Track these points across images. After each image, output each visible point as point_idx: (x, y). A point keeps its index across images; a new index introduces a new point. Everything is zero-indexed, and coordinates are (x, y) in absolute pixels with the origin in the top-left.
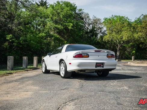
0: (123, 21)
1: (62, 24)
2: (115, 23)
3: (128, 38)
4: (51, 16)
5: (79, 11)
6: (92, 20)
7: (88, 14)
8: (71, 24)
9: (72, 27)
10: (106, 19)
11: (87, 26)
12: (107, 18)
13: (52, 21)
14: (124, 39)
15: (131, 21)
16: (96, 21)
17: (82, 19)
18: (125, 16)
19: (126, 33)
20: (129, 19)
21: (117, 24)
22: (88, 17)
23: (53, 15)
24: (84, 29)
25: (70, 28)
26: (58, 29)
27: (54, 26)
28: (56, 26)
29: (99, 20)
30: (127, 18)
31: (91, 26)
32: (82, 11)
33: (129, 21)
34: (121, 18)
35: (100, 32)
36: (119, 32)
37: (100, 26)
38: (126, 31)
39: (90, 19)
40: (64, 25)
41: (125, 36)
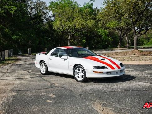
0: (72, 5)
3: (81, 26)
6: (35, 4)
8: (15, 8)
9: (16, 11)
10: (52, 3)
12: (54, 2)
14: (77, 26)
15: (80, 6)
18: (73, 1)
19: (79, 21)
20: (77, 4)
25: (13, 12)
29: (44, 3)
30: (76, 2)
31: (34, 10)
33: (78, 6)
35: (45, 17)
36: (71, 18)
37: (45, 11)
38: (79, 18)
39: (33, 2)
40: (5, 9)
41: (78, 23)
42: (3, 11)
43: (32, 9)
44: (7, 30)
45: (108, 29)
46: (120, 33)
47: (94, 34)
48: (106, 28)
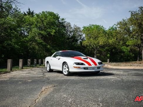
0: (99, 29)
1: (45, 31)
2: (92, 30)
3: (104, 43)
4: (36, 23)
5: (62, 20)
6: (73, 29)
7: (69, 23)
8: (54, 31)
9: (55, 33)
10: (84, 27)
11: (69, 33)
13: (37, 27)
14: (100, 43)
15: (106, 29)
16: (77, 29)
17: (65, 27)
18: (100, 25)
19: (102, 39)
20: (104, 28)
21: (94, 31)
22: (70, 26)
23: (37, 22)
24: (66, 36)
25: (53, 34)
26: (42, 35)
27: (38, 32)
28: (40, 32)
29: (79, 28)
30: (102, 26)
31: (72, 33)
32: (64, 20)
34: (97, 27)
36: (96, 38)
37: (80, 33)
38: (102, 37)
39: (71, 28)
40: (47, 31)
41: (101, 41)
42: (46, 33)
43: (71, 32)
44: (49, 46)
45: (129, 47)
46: (139, 49)
47: (117, 50)
48: (127, 46)
